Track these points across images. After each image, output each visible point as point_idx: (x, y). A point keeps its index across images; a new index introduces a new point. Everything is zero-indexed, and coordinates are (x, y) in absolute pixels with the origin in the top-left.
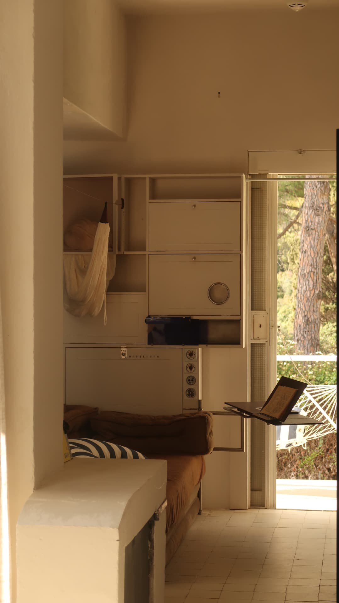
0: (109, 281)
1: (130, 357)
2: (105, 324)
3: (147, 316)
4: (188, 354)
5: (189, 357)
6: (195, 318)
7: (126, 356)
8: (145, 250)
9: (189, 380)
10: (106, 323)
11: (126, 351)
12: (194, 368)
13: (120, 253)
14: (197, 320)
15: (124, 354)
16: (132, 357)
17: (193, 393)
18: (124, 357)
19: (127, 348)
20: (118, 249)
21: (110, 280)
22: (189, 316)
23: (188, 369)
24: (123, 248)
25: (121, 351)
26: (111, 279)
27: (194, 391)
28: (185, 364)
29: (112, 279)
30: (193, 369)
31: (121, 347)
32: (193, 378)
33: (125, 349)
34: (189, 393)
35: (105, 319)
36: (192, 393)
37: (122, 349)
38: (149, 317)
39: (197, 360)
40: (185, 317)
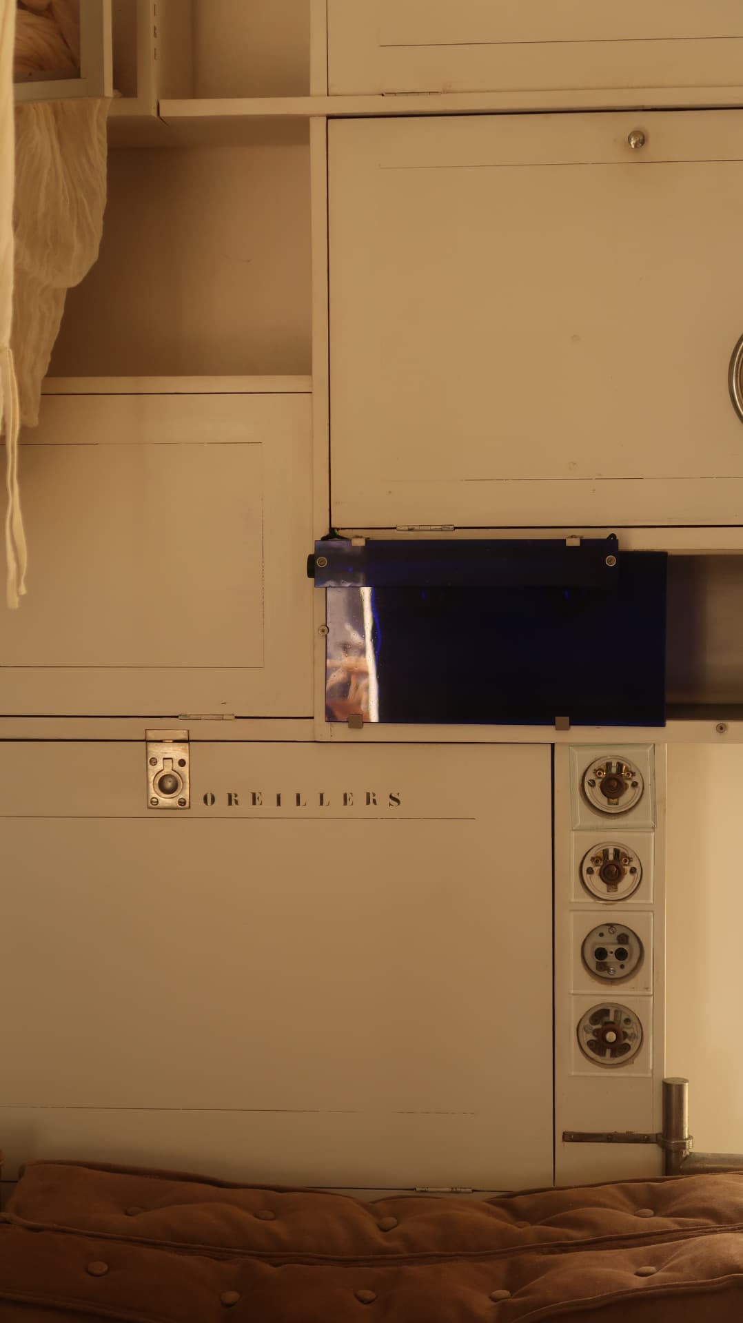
0: (63, 298)
1: (209, 799)
2: (13, 601)
3: (325, 532)
4: (592, 784)
5: (600, 800)
6: (638, 541)
7: (185, 794)
8: (300, 88)
9: (601, 953)
10: (23, 590)
11: (182, 763)
12: (633, 871)
13: (128, 109)
14: (657, 561)
15: (169, 785)
16: (222, 800)
17: (626, 1035)
18: (165, 800)
19: (188, 741)
20: (117, 85)
21: (71, 291)
22: (604, 534)
23: (596, 883)
24: (151, 74)
25: (154, 761)
26: (74, 281)
27: (627, 1021)
28: (572, 851)
29: (80, 286)
30: (627, 881)
31: (151, 735)
32: (623, 939)
33: (178, 752)
34: (601, 1034)
35: (17, 560)
36: (621, 1035)
37: (156, 751)
38: (333, 533)
39: (651, 822)
40: (582, 541)
